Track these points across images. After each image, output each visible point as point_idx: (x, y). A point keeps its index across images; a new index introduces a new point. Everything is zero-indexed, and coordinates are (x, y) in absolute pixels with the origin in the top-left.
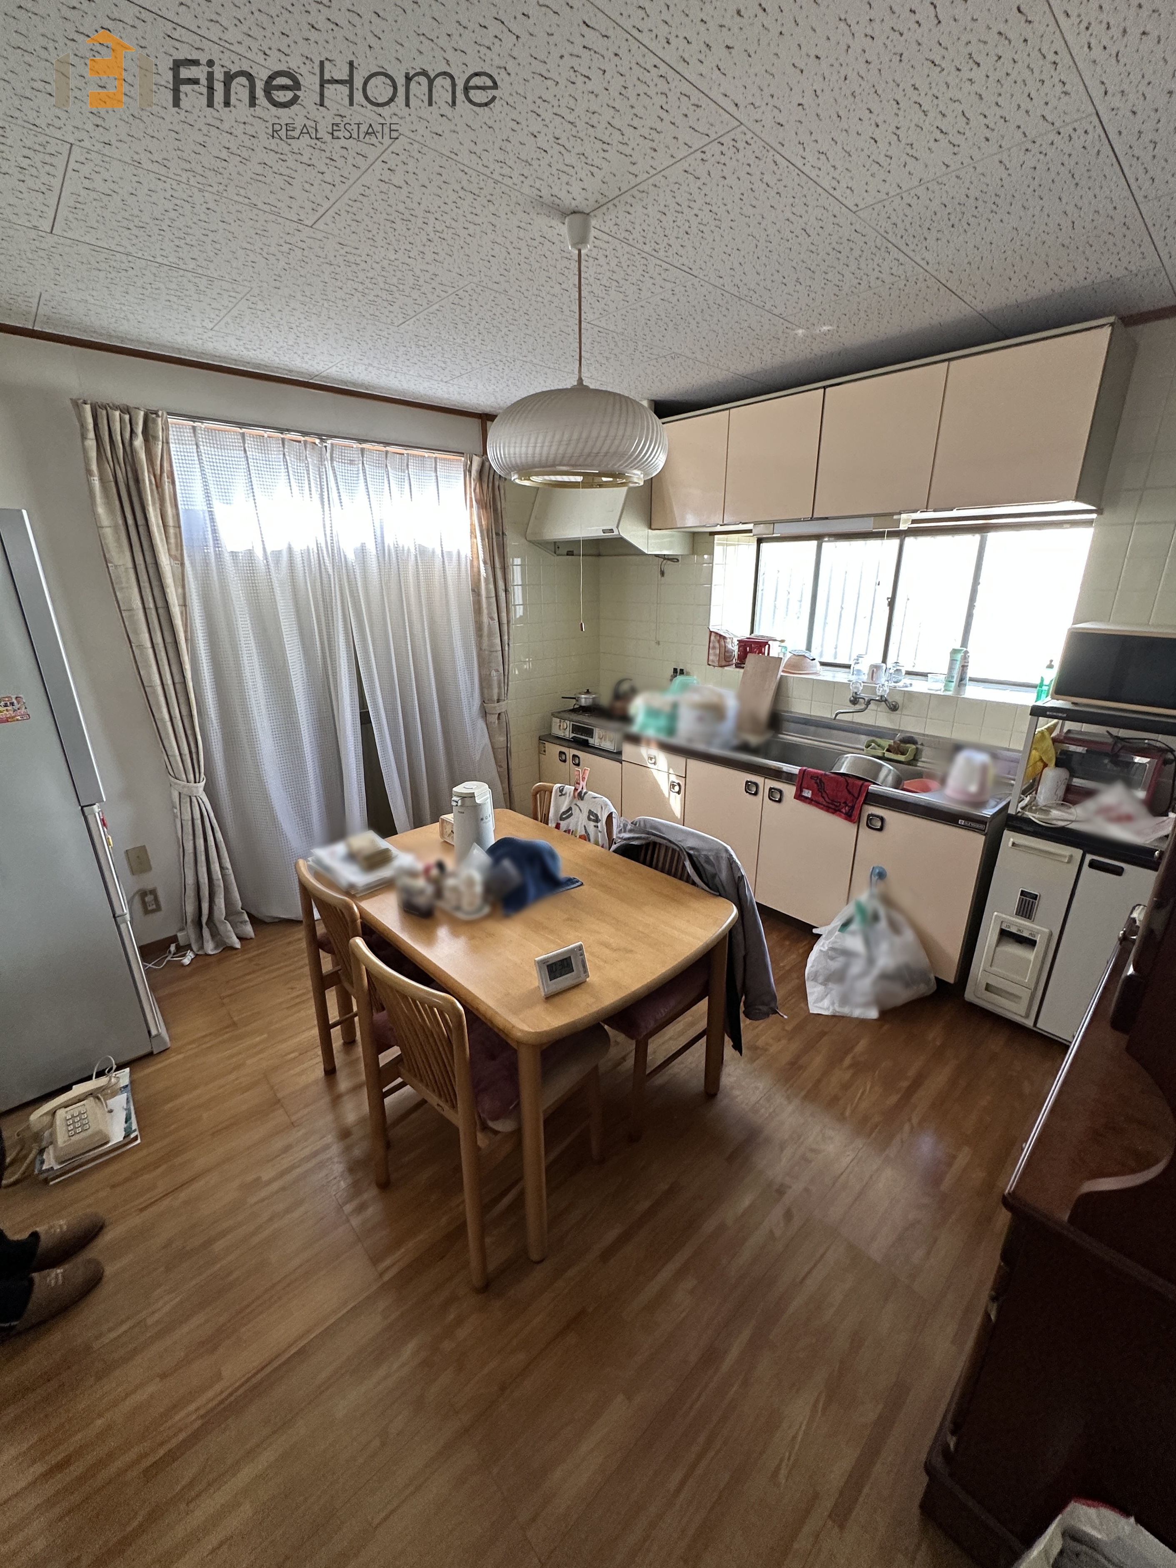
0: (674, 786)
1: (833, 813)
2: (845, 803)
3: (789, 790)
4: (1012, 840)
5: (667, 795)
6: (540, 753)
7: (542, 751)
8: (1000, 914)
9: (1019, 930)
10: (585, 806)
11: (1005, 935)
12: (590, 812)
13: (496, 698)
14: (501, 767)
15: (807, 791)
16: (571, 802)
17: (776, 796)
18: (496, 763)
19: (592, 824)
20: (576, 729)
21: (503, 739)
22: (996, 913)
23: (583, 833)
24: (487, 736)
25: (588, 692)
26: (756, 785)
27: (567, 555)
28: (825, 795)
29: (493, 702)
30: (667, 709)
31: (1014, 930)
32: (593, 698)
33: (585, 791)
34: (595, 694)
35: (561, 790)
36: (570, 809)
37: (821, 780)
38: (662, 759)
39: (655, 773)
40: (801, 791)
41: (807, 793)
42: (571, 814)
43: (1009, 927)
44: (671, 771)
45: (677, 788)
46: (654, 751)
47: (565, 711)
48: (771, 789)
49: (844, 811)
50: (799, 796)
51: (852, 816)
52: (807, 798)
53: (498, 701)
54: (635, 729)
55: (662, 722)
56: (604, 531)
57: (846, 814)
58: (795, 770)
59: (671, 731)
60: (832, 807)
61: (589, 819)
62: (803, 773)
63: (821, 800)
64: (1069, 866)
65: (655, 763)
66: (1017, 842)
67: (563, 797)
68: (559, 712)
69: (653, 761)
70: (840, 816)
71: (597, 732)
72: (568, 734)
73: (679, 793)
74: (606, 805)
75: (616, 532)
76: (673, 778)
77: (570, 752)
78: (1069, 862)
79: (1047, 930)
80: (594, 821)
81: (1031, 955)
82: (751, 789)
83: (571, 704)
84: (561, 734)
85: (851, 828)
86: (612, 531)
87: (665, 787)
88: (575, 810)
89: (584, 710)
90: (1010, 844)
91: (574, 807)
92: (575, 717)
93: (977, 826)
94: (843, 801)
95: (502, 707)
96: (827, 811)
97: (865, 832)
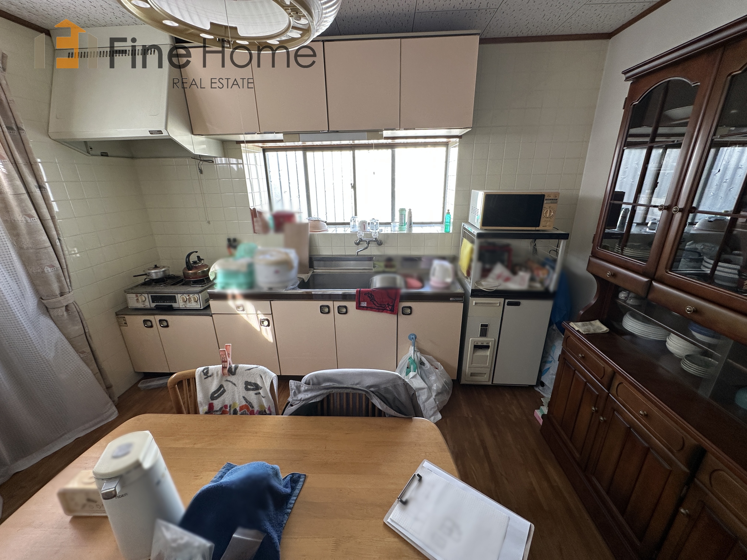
0: (263, 322)
1: (382, 312)
2: (388, 304)
3: (351, 305)
4: (474, 302)
5: (258, 329)
6: (120, 326)
7: (122, 324)
8: (473, 339)
9: (482, 343)
10: (239, 380)
11: (477, 347)
12: (247, 383)
13: (58, 292)
14: (83, 352)
15: (363, 303)
16: (221, 380)
17: (343, 311)
18: (77, 351)
19: (252, 393)
20: (154, 299)
21: (78, 327)
22: (471, 339)
23: (244, 403)
24: (56, 330)
25: (156, 267)
26: (328, 307)
27: (102, 155)
28: (375, 302)
29: (55, 296)
30: (244, 269)
31: (479, 344)
32: (164, 271)
33: (233, 365)
34: (164, 267)
35: (206, 374)
36: (221, 386)
37: (371, 294)
38: (249, 306)
39: (245, 317)
40: (360, 304)
41: (364, 304)
42: (224, 391)
43: (478, 343)
44: (259, 312)
45: (266, 323)
46: (240, 302)
47: (137, 286)
48: (338, 307)
49: (388, 309)
50: (359, 307)
51: (393, 311)
52: (364, 307)
53: (62, 294)
54: (217, 289)
55: (242, 279)
56: (151, 132)
57: (390, 310)
58: (353, 291)
59: (251, 284)
60: (381, 308)
61: (247, 389)
62: (359, 293)
63: (373, 306)
64: (500, 307)
65: (243, 310)
66: (477, 302)
67: (210, 378)
68: (132, 289)
69: (241, 309)
70: (387, 312)
71: (179, 297)
72: (149, 304)
73: (268, 325)
74: (265, 373)
75: (165, 133)
76: (262, 317)
77: (155, 319)
78: (499, 305)
79: (493, 339)
80: (253, 390)
81: (488, 353)
82: (324, 310)
83: (141, 280)
84: (140, 305)
85: (392, 318)
86: (160, 132)
87: (255, 325)
88: (229, 387)
89: (158, 281)
90: (474, 304)
91: (225, 384)
92: (149, 289)
93: (459, 299)
94: (386, 304)
95: (69, 298)
96: (379, 311)
97: (402, 318)
